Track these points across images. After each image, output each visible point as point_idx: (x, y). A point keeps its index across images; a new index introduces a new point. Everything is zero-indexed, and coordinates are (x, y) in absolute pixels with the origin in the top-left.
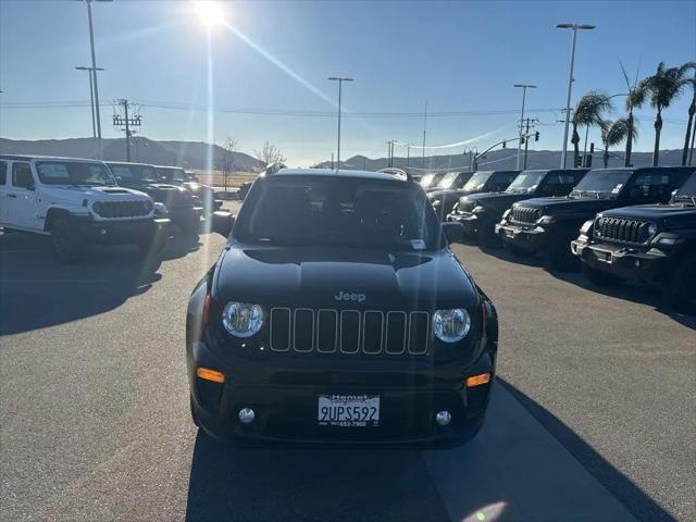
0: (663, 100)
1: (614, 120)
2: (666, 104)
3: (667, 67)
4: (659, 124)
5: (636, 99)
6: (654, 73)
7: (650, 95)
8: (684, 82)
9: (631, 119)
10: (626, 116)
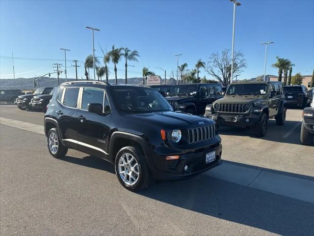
0: (116, 60)
1: (101, 67)
2: (117, 62)
3: (115, 49)
4: (116, 70)
5: (107, 60)
6: (112, 50)
7: (111, 58)
8: (121, 55)
9: (106, 67)
10: (104, 66)
